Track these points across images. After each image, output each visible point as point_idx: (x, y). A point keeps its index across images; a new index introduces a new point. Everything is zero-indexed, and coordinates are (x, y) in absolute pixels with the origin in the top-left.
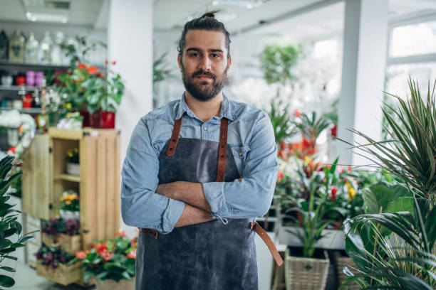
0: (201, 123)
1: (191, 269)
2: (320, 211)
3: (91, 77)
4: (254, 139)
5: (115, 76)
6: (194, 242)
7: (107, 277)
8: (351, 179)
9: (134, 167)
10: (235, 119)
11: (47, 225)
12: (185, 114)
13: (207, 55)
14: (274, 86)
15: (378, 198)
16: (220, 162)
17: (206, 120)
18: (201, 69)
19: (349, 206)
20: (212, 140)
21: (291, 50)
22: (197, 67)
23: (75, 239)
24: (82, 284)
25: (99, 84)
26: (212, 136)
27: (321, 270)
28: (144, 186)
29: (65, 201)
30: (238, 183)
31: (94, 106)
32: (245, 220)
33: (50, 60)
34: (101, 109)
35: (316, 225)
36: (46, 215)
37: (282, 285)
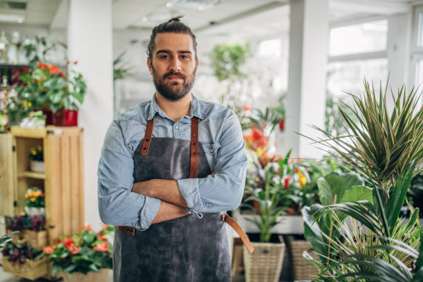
0: (172, 123)
1: (169, 263)
2: (275, 200)
3: (52, 76)
4: (223, 136)
5: (77, 76)
6: (171, 237)
7: (75, 270)
8: (302, 169)
9: (109, 167)
10: (205, 118)
11: (13, 223)
12: (157, 114)
13: (176, 56)
14: (225, 83)
15: (332, 187)
16: (193, 160)
17: (178, 119)
18: (172, 70)
19: (301, 194)
20: (184, 138)
21: (239, 49)
22: (168, 69)
23: (41, 234)
24: (49, 278)
25: (61, 84)
26: (184, 134)
27: (277, 254)
28: (120, 185)
29: (29, 198)
30: (212, 178)
31: (56, 105)
32: (217, 213)
33: (7, 59)
34: (63, 107)
35: (272, 212)
36: (11, 212)
37: (240, 269)
